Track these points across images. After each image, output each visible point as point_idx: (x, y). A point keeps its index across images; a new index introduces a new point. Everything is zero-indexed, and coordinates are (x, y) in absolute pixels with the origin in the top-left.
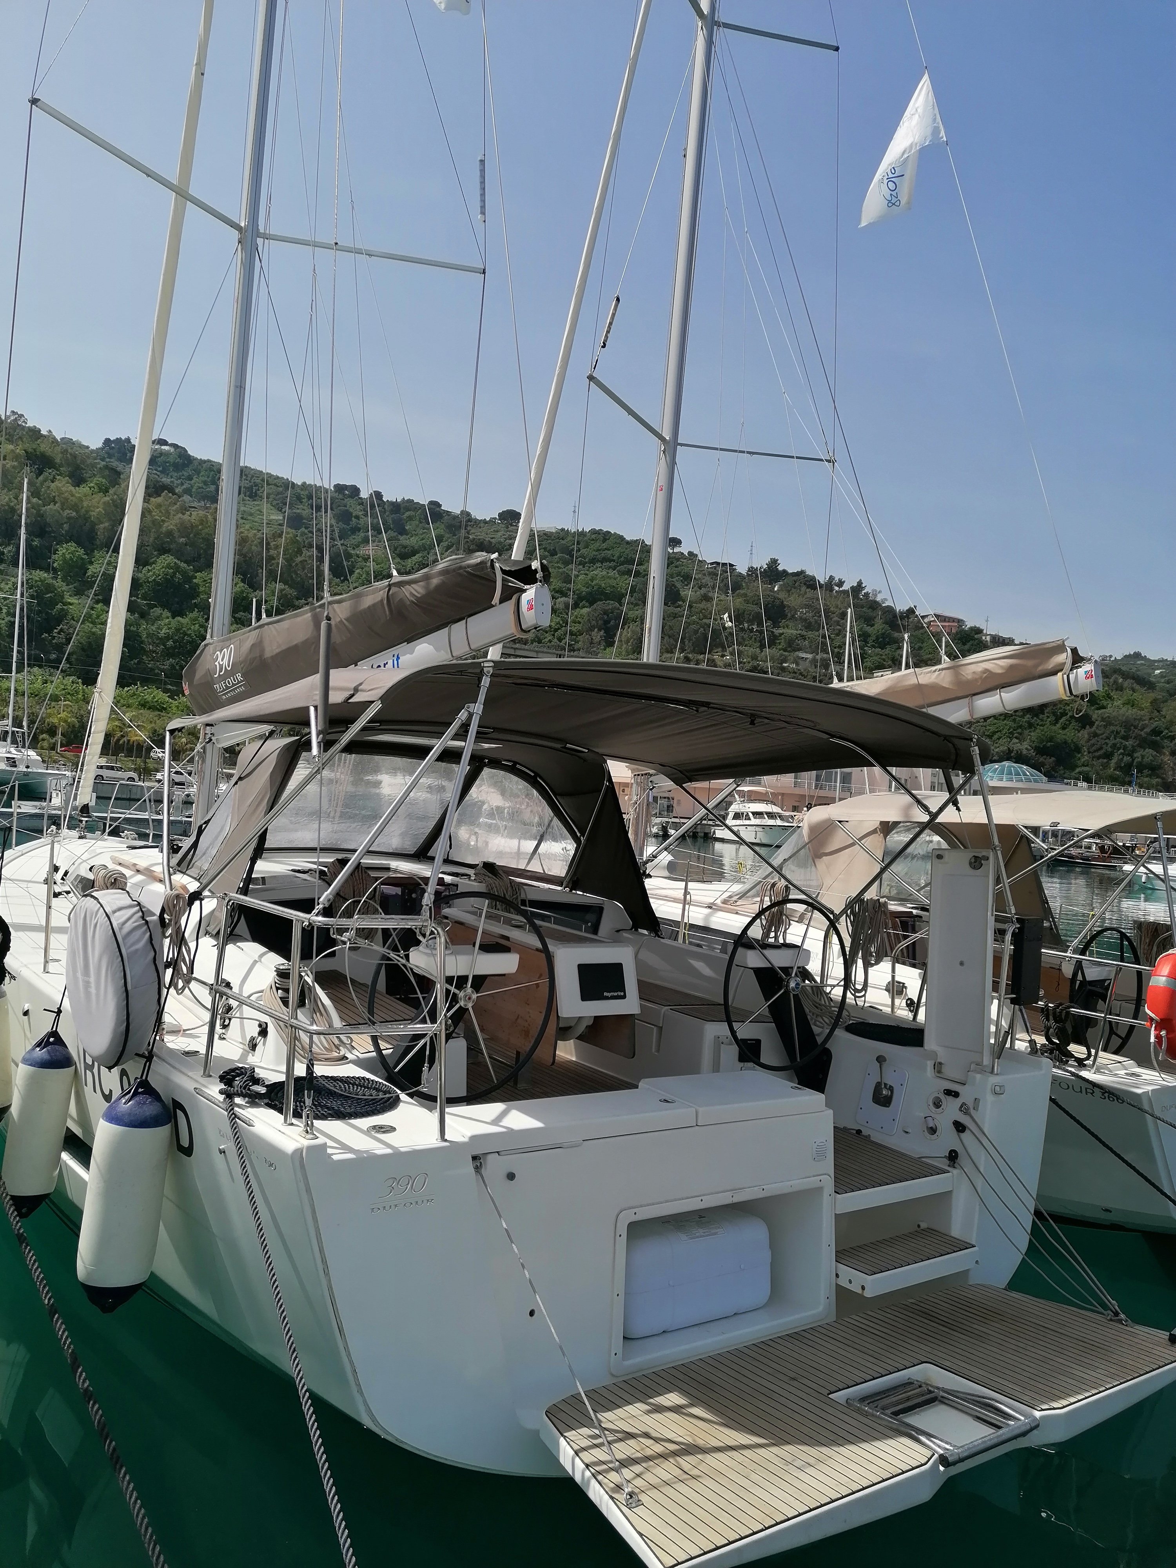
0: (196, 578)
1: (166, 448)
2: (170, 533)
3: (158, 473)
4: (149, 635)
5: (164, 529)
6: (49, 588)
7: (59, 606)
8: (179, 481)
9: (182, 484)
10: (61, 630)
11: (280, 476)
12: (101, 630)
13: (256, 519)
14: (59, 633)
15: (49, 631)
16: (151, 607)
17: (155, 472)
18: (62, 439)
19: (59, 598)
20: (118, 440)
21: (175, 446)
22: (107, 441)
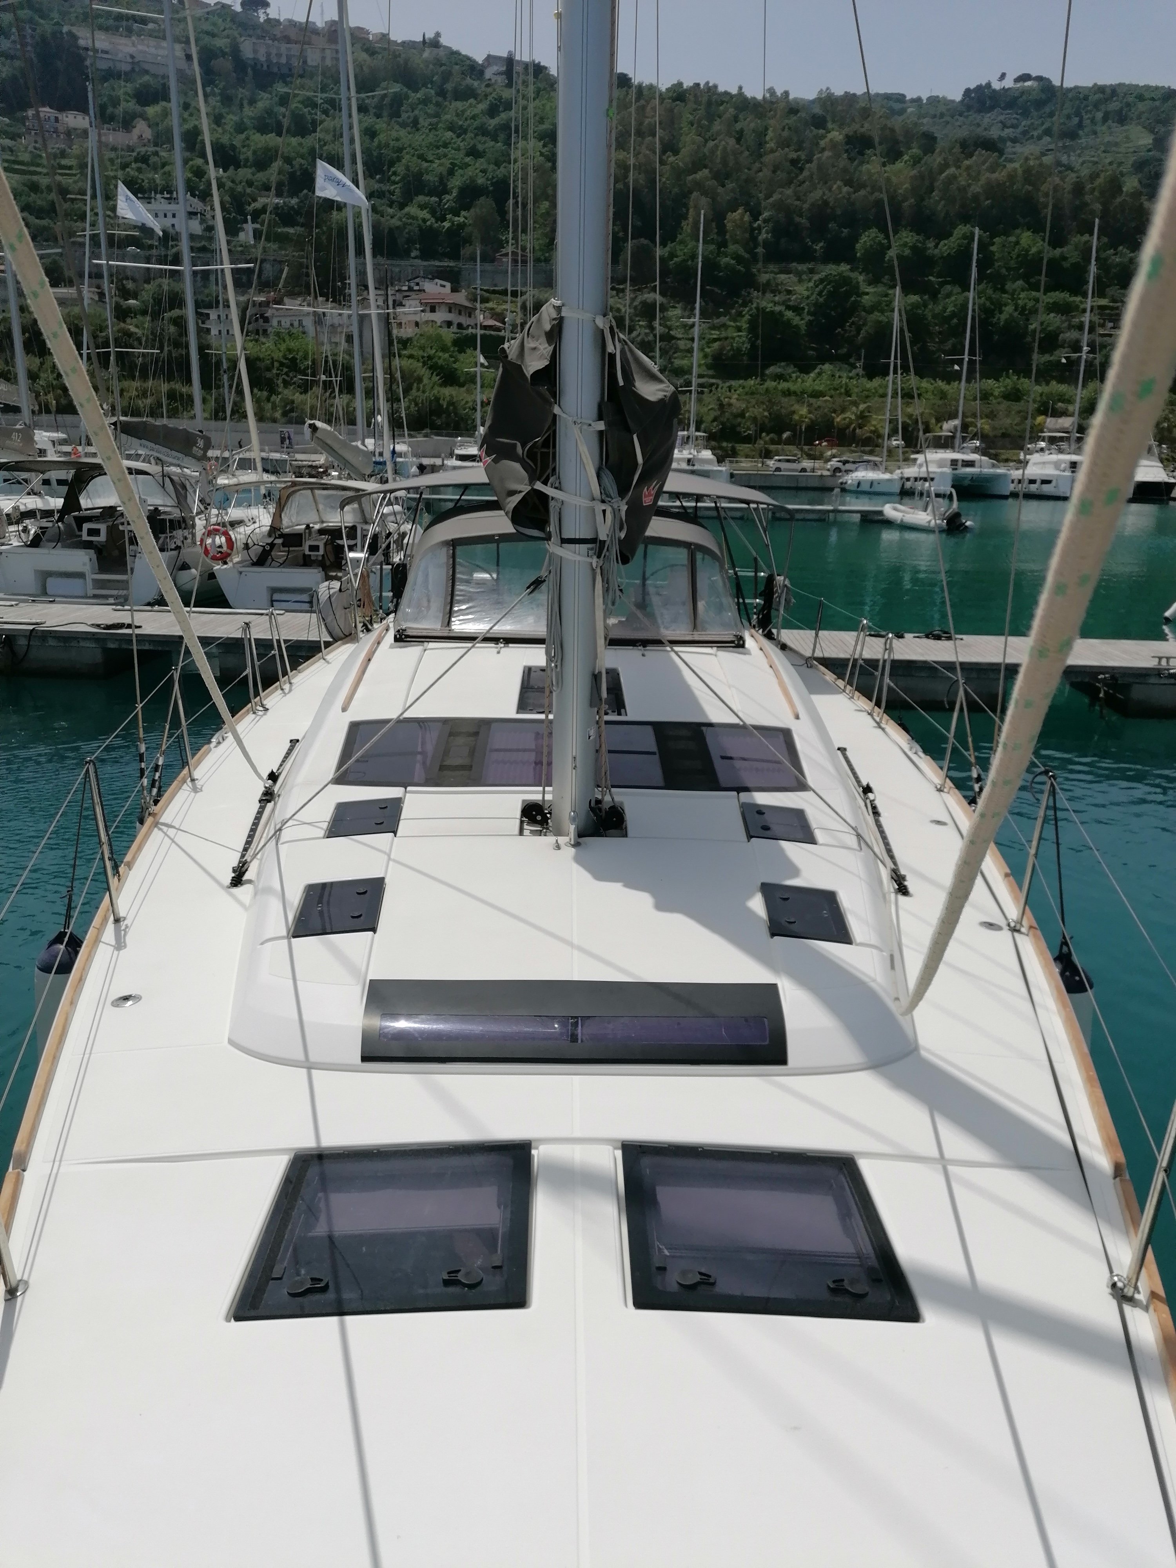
0: (993, 244)
1: (1028, 84)
2: (976, 197)
3: (1018, 117)
4: (934, 316)
5: (969, 195)
6: (846, 281)
7: (853, 299)
8: (1040, 121)
9: (1043, 124)
10: (853, 323)
11: (1161, 85)
12: (887, 317)
13: (1120, 150)
14: (850, 326)
15: (842, 327)
16: (942, 284)
17: (1015, 116)
18: (929, 99)
19: (855, 290)
20: (979, 88)
21: (1039, 79)
22: (968, 92)
